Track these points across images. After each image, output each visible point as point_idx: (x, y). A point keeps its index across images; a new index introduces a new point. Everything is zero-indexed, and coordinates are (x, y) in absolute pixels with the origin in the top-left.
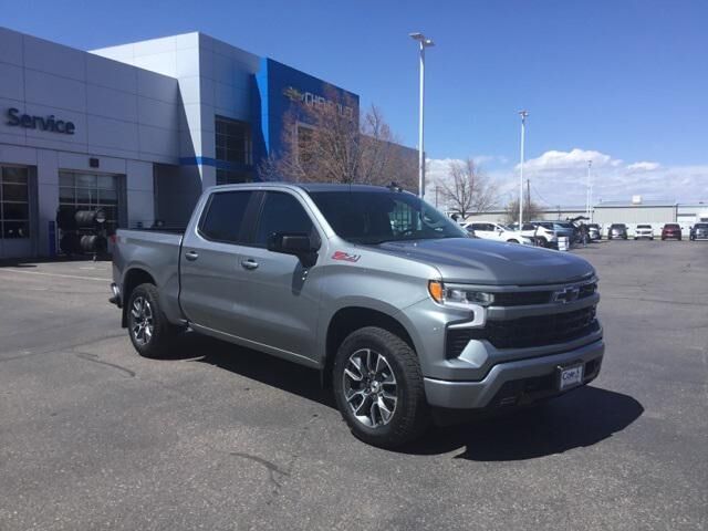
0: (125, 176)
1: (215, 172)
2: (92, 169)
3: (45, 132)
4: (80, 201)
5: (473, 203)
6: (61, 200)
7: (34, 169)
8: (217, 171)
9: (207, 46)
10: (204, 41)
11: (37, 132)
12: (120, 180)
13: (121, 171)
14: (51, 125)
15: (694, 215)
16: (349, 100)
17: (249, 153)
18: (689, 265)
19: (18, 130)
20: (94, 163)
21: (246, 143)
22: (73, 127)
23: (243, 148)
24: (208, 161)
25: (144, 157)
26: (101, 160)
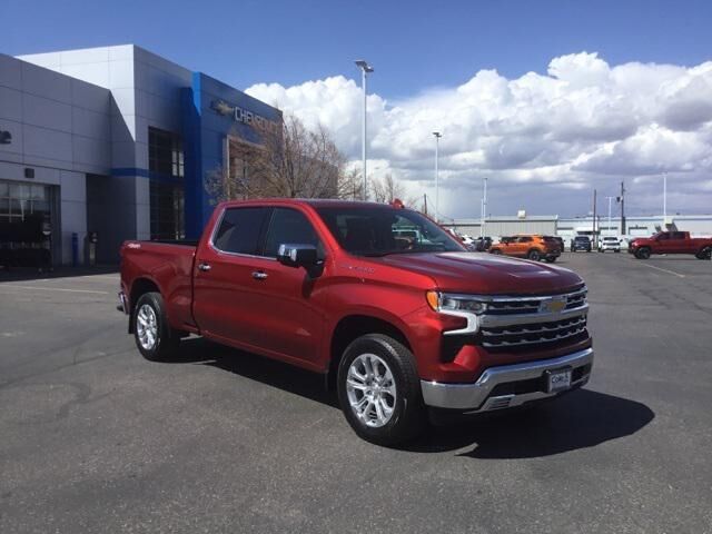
0: (59, 187)
1: (148, 184)
2: (27, 180)
4: (13, 212)
8: (150, 182)
9: (142, 58)
10: (138, 52)
12: (53, 190)
13: (55, 182)
15: (571, 229)
17: (178, 165)
20: (29, 173)
21: (174, 154)
22: (10, 137)
23: (171, 159)
24: (142, 173)
25: (78, 167)
26: (36, 171)
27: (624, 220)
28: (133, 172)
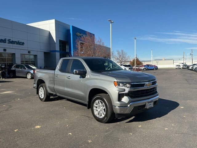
0: (37, 55)
2: (29, 54)
3: (17, 45)
5: (123, 60)
6: (21, 62)
7: (14, 54)
8: (60, 54)
9: (57, 23)
11: (15, 45)
12: (35, 56)
14: (18, 43)
15: (178, 62)
16: (92, 36)
17: (67, 49)
18: (176, 75)
19: (10, 44)
20: (29, 52)
21: (67, 46)
22: (24, 44)
23: (66, 48)
24: (57, 51)
25: (42, 50)
26: (31, 52)
27: (192, 60)
28: (55, 51)
